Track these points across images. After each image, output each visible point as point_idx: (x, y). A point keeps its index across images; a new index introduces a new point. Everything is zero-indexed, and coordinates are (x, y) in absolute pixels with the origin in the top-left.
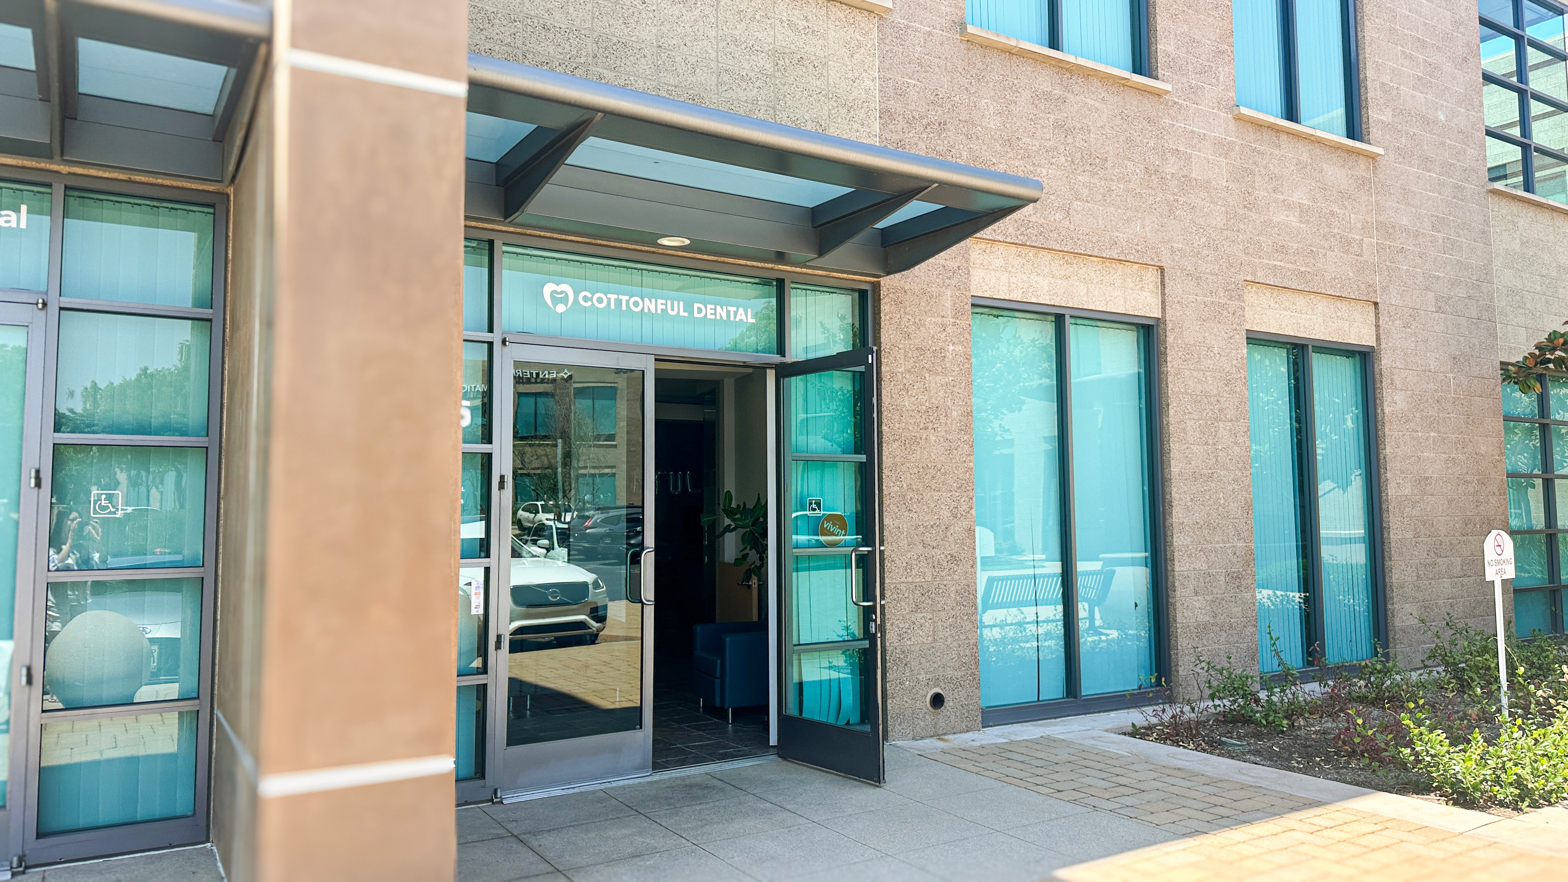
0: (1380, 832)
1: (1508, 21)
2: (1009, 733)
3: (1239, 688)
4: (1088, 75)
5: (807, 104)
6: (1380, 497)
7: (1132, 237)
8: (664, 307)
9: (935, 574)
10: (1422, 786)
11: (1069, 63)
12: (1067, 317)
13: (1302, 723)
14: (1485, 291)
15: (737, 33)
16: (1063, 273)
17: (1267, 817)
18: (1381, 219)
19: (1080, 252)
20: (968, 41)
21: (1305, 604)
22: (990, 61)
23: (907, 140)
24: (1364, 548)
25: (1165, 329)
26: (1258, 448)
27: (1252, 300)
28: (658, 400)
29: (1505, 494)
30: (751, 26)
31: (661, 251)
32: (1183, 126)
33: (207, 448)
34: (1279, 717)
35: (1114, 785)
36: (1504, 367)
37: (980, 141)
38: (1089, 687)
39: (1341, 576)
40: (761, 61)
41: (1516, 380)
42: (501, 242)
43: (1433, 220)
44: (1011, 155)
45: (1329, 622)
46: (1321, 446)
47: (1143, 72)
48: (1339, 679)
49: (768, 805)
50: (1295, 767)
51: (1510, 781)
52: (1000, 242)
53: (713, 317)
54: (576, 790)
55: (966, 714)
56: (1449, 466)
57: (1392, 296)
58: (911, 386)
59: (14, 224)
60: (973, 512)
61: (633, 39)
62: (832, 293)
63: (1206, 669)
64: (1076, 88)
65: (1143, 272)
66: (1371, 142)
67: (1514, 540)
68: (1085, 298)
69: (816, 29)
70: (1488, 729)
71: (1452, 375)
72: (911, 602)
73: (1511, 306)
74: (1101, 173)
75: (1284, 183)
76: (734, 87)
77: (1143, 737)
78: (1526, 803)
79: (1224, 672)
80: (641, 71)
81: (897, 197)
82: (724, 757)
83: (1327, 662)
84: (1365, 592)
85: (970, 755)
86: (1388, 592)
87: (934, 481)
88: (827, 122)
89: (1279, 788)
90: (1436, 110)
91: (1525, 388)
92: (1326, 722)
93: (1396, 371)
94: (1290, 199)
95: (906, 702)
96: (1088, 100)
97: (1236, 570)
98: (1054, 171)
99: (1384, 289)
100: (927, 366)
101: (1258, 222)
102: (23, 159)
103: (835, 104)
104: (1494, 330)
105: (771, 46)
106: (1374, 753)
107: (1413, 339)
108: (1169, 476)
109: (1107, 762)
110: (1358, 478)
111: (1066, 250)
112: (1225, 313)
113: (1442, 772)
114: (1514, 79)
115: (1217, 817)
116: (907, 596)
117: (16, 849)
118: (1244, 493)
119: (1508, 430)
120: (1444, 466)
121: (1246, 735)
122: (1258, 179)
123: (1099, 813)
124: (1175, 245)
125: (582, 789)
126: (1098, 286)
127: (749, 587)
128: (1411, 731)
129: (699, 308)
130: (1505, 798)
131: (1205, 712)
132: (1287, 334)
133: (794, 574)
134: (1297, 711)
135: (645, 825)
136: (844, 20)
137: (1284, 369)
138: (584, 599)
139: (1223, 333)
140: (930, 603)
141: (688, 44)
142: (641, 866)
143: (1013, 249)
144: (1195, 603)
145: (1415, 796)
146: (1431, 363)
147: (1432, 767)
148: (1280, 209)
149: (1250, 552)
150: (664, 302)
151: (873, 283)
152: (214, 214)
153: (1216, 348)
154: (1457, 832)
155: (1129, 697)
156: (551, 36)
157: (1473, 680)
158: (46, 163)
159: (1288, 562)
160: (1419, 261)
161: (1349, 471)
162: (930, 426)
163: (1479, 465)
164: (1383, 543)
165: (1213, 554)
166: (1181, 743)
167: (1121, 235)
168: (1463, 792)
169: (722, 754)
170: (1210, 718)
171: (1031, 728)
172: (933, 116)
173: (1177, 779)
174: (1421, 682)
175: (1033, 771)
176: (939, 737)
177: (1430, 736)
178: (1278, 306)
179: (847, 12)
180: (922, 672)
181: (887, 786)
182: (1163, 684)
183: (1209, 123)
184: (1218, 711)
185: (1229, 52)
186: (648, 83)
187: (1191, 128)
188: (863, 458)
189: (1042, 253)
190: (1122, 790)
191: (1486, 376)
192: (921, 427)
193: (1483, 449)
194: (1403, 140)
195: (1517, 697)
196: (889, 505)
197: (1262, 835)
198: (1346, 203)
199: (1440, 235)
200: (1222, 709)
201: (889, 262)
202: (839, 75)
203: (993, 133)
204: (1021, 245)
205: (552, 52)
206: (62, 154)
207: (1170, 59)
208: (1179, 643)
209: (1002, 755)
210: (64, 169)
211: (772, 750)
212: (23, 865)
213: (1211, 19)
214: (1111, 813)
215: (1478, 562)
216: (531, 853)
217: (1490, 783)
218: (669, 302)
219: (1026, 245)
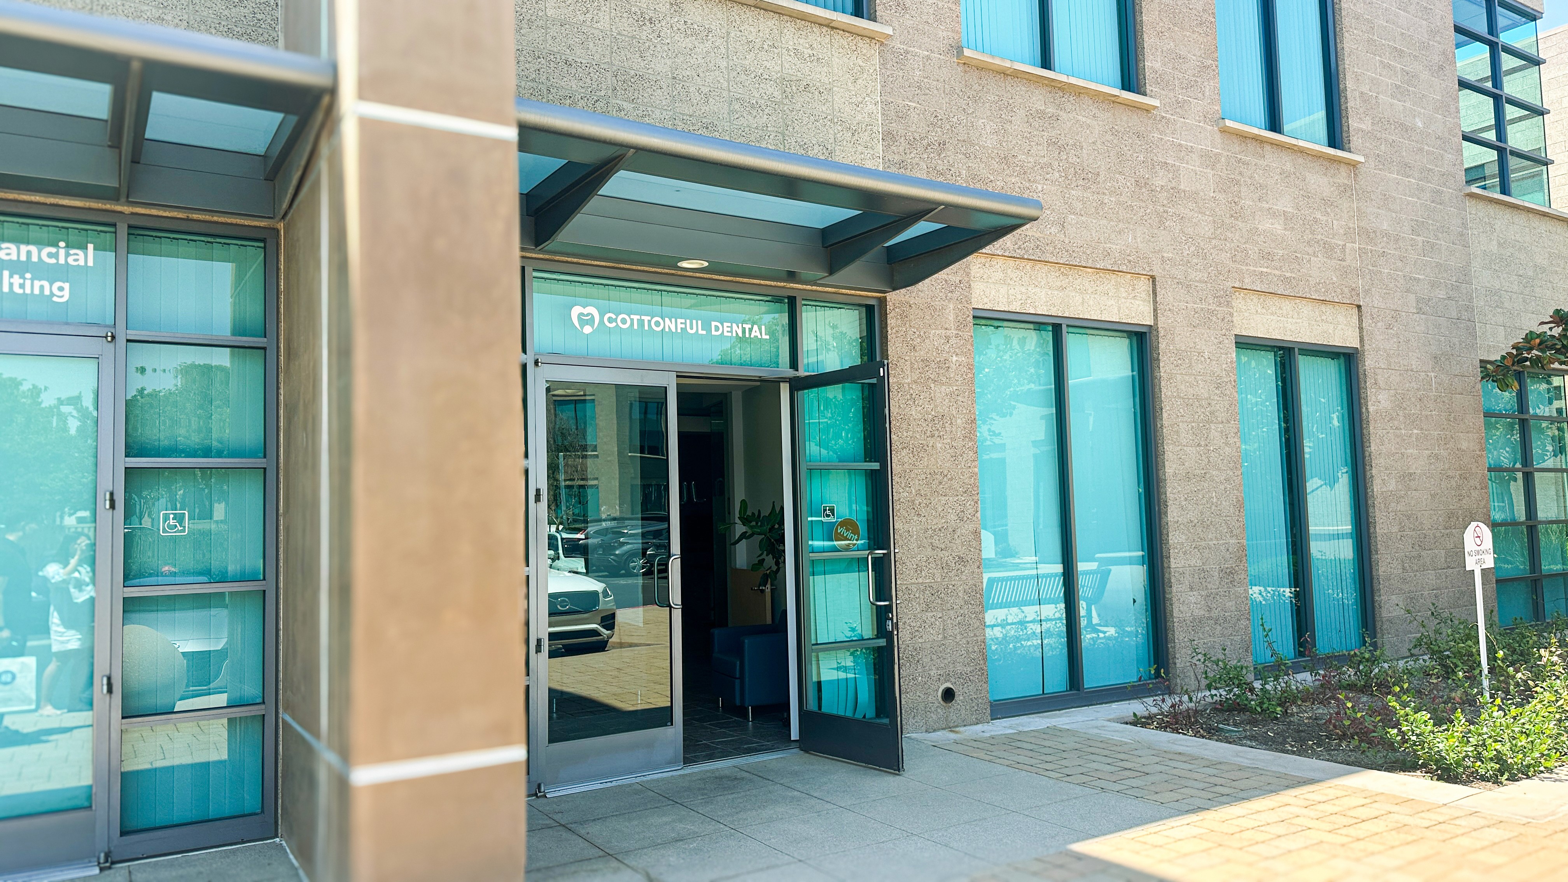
0: (1370, 805)
1: (1482, 28)
2: (1017, 724)
3: (1234, 678)
4: (1080, 93)
5: (814, 129)
6: (1366, 493)
7: (1124, 248)
8: (683, 326)
9: (944, 575)
10: (1408, 764)
11: (1061, 82)
12: (1064, 327)
13: (1295, 710)
14: (1464, 291)
15: (747, 62)
16: (1059, 284)
17: (1264, 794)
18: (1362, 224)
19: (1074, 263)
20: (964, 64)
21: (1295, 598)
22: (986, 82)
23: (909, 161)
24: (1351, 543)
25: (1158, 336)
26: (1248, 447)
27: (1240, 306)
28: (680, 413)
29: (1486, 487)
30: (759, 56)
31: (679, 273)
32: (1171, 139)
33: (265, 469)
34: (1273, 705)
35: (1120, 769)
36: (1483, 365)
37: (979, 160)
38: (1091, 680)
39: (1330, 571)
40: (770, 89)
41: (1495, 379)
42: (532, 269)
43: (1413, 224)
44: (1007, 172)
45: (1319, 616)
46: (1308, 444)
47: (1131, 89)
48: (1330, 668)
49: (796, 793)
50: (1289, 750)
51: (1490, 756)
52: (999, 255)
53: (730, 334)
54: (614, 784)
55: (976, 708)
56: (1431, 462)
57: (1374, 299)
58: (918, 396)
59: (82, 263)
60: (979, 514)
61: (649, 71)
62: (840, 308)
63: (1202, 660)
64: (1069, 107)
65: (1135, 282)
66: (1352, 150)
67: (1492, 531)
68: (1080, 308)
69: (820, 56)
70: (1471, 712)
71: (1433, 374)
72: (921, 602)
73: (1490, 306)
74: (1094, 187)
75: (1269, 192)
76: (745, 115)
77: (1144, 725)
78: (1506, 776)
79: (1220, 663)
80: (658, 102)
81: (905, 218)
82: (749, 751)
83: (1317, 652)
84: (1353, 586)
85: (981, 745)
86: (1375, 585)
87: (941, 486)
88: (833, 145)
89: (1274, 769)
90: (1414, 117)
91: (1504, 386)
92: (1319, 708)
93: (1379, 371)
94: (1275, 207)
95: (919, 696)
96: (1080, 118)
97: (1229, 566)
98: (1048, 186)
99: (1367, 292)
100: (932, 377)
101: (1244, 230)
102: (90, 202)
103: (840, 128)
104: (1473, 329)
105: (779, 75)
106: (1364, 735)
107: (1395, 340)
108: (1163, 477)
109: (1111, 749)
110: (1345, 476)
111: (1061, 262)
112: (1214, 319)
113: (1427, 750)
114: (1489, 85)
115: (1218, 795)
116: (917, 596)
117: (101, 845)
118: (1235, 492)
119: (1489, 426)
120: (1427, 462)
121: (1242, 722)
122: (1244, 189)
123: (1107, 794)
124: (1165, 255)
125: (620, 783)
126: (1093, 296)
127: (763, 591)
128: (1397, 712)
129: (716, 326)
130: (1486, 773)
131: (1202, 702)
132: (1274, 337)
133: (811, 578)
134: (1289, 699)
135: (684, 813)
136: (847, 47)
137: (1271, 372)
138: (595, 608)
139: (1213, 338)
140: (940, 602)
141: (701, 75)
142: (685, 849)
143: (1011, 262)
144: (1191, 598)
145: (1402, 773)
146: (1413, 363)
147: (1417, 746)
148: (1265, 217)
149: (1243, 548)
150: (683, 321)
151: (879, 299)
152: (265, 248)
153: (1206, 353)
154: (1441, 804)
155: (1129, 688)
156: (573, 71)
157: (1456, 666)
158: (111, 204)
159: (1279, 558)
160: (1400, 264)
161: (1336, 470)
162: (937, 433)
163: (1461, 460)
164: (1369, 537)
165: (1207, 551)
166: (1180, 731)
167: (1114, 247)
168: (1447, 768)
169: (746, 749)
170: (1207, 707)
171: (1037, 719)
172: (933, 137)
173: (1179, 763)
174: (1407, 669)
175: (1042, 758)
176: (951, 729)
177: (1416, 716)
178: (1265, 311)
179: (850, 39)
180: (934, 668)
181: (906, 774)
182: (1163, 675)
183: (1196, 136)
184: (1214, 701)
185: (1214, 67)
186: (664, 113)
187: (1179, 141)
188: (876, 466)
189: (1039, 266)
190: (1128, 773)
191: (1466, 374)
192: (928, 435)
193: (1464, 445)
194: (1383, 147)
195: (1499, 681)
196: (899, 509)
197: (1260, 810)
198: (1329, 210)
199: (1420, 238)
200: (1218, 699)
201: (895, 278)
202: (843, 100)
203: (990, 152)
204: (1018, 258)
205: (574, 86)
206: (128, 197)
207: (1158, 75)
208: (1176, 637)
209: (1011, 744)
210: (127, 209)
211: (793, 744)
212: (109, 861)
213: (1195, 36)
214: (1118, 794)
215: (1458, 553)
216: (581, 840)
217: (1472, 759)
218: (688, 321)
219: (1024, 259)
